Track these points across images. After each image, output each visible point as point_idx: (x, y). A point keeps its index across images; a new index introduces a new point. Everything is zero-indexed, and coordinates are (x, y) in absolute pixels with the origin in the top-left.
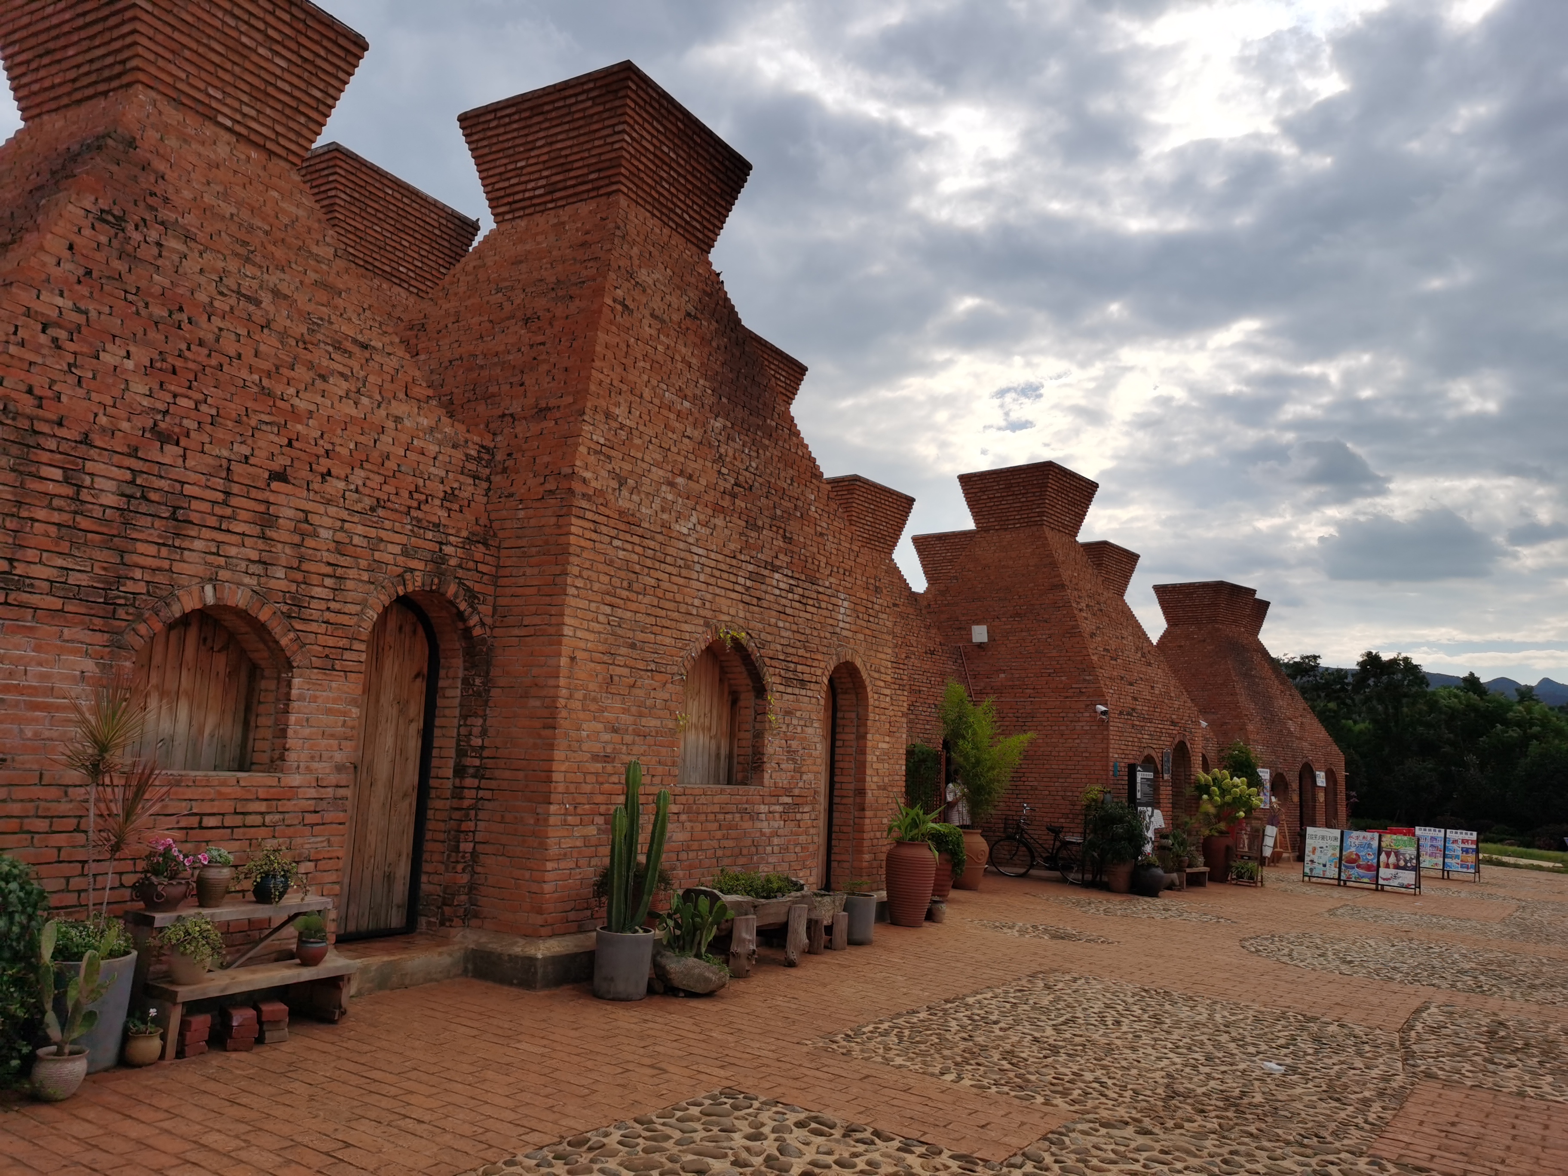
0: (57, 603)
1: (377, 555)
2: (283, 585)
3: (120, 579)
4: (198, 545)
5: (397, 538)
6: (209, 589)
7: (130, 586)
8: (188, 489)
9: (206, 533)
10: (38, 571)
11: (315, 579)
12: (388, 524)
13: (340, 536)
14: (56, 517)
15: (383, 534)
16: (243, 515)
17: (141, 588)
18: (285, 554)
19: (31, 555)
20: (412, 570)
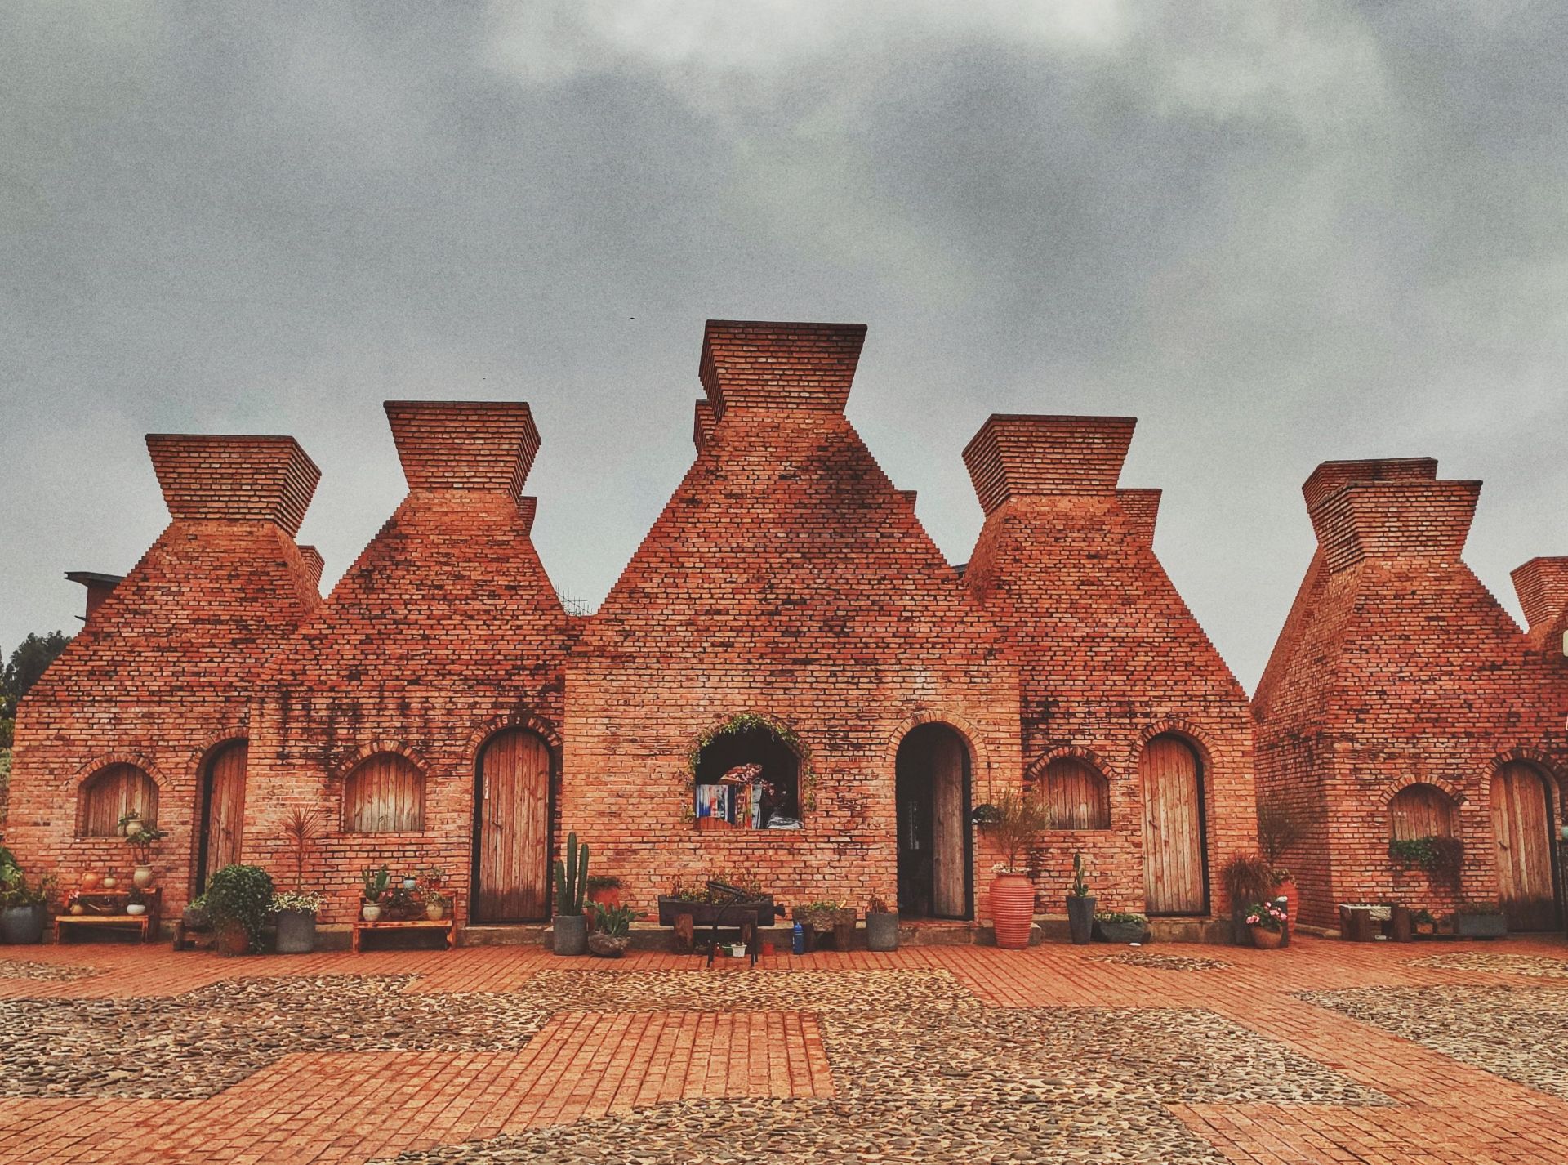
0: (304, 761)
1: (475, 712)
2: (416, 737)
3: (332, 747)
4: (368, 725)
5: (487, 700)
6: (375, 744)
7: (335, 750)
8: (361, 700)
9: (371, 719)
10: (295, 749)
11: (435, 731)
12: (481, 694)
13: (449, 706)
14: (300, 725)
15: (477, 699)
16: (391, 706)
17: (341, 749)
18: (417, 722)
19: (292, 743)
20: (501, 716)
